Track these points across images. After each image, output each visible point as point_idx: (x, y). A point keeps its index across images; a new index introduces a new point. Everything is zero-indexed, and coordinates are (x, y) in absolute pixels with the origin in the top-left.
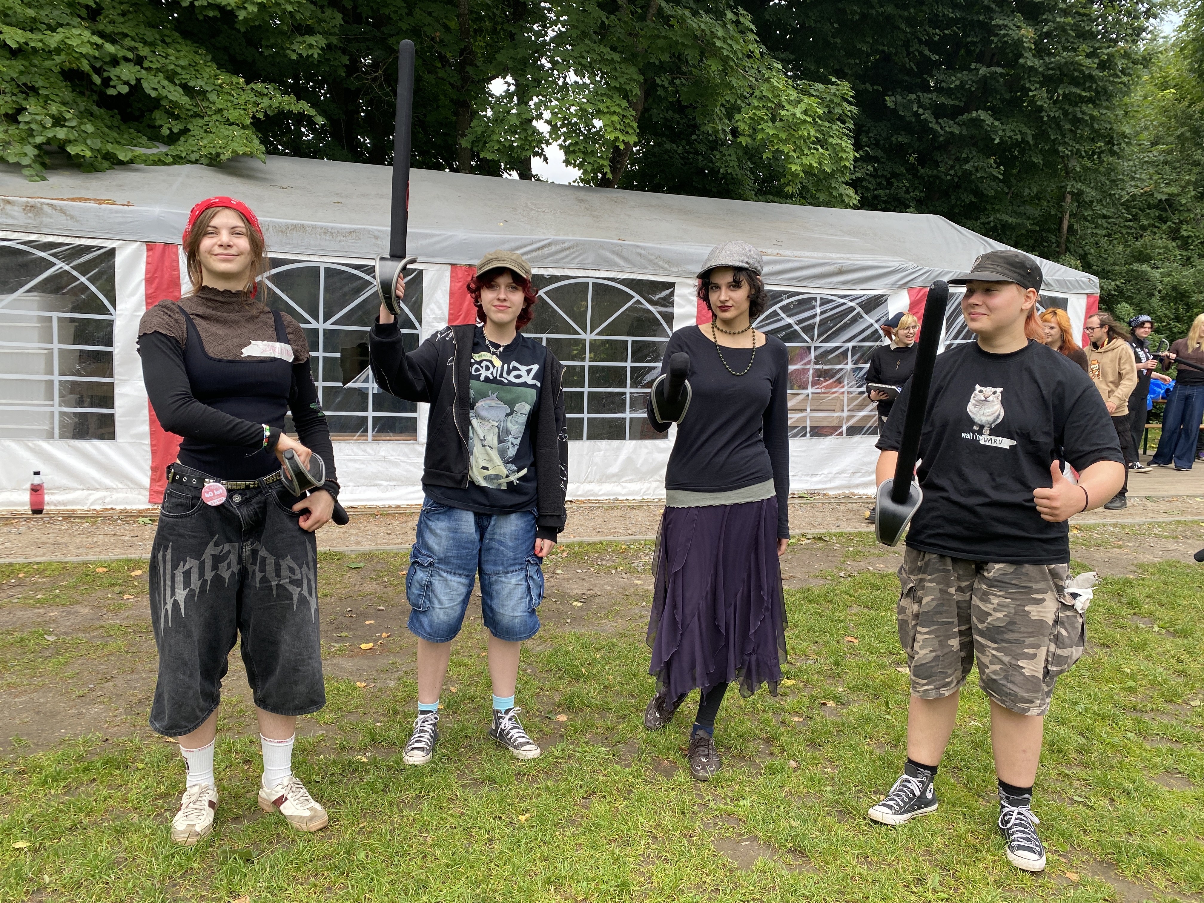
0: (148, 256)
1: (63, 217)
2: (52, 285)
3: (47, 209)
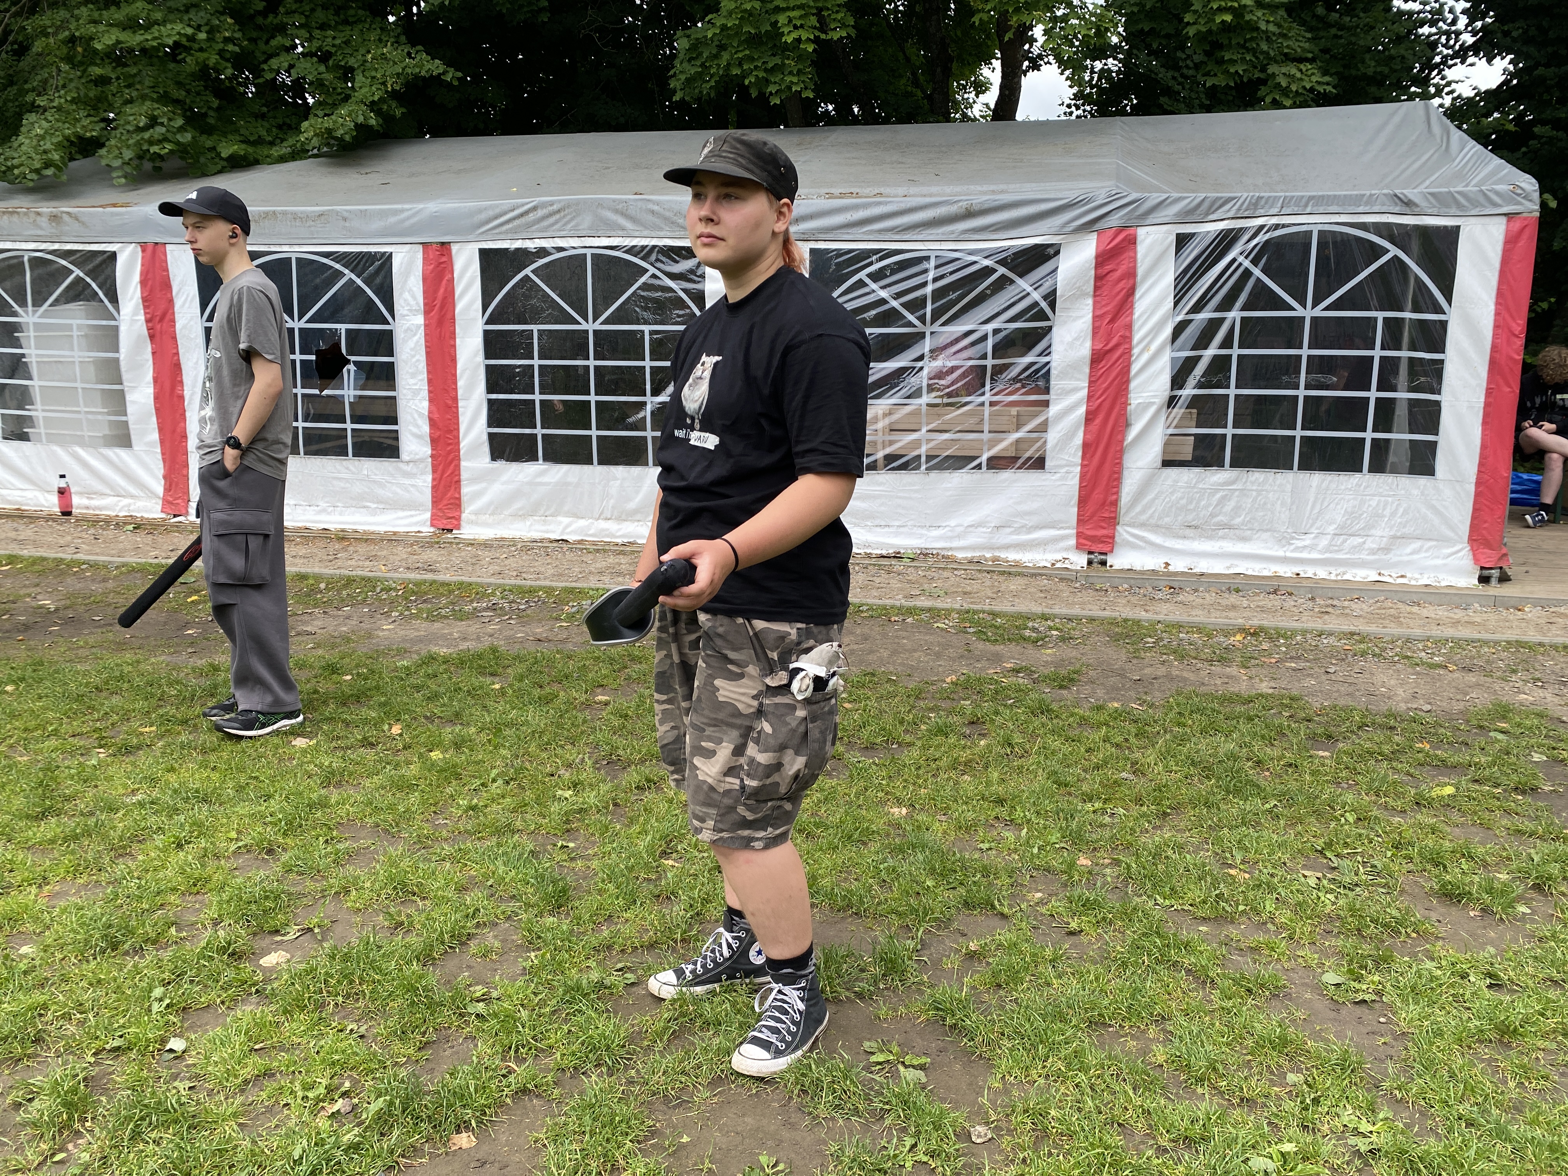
0: (143, 258)
1: (77, 224)
2: (72, 293)
3: (66, 218)
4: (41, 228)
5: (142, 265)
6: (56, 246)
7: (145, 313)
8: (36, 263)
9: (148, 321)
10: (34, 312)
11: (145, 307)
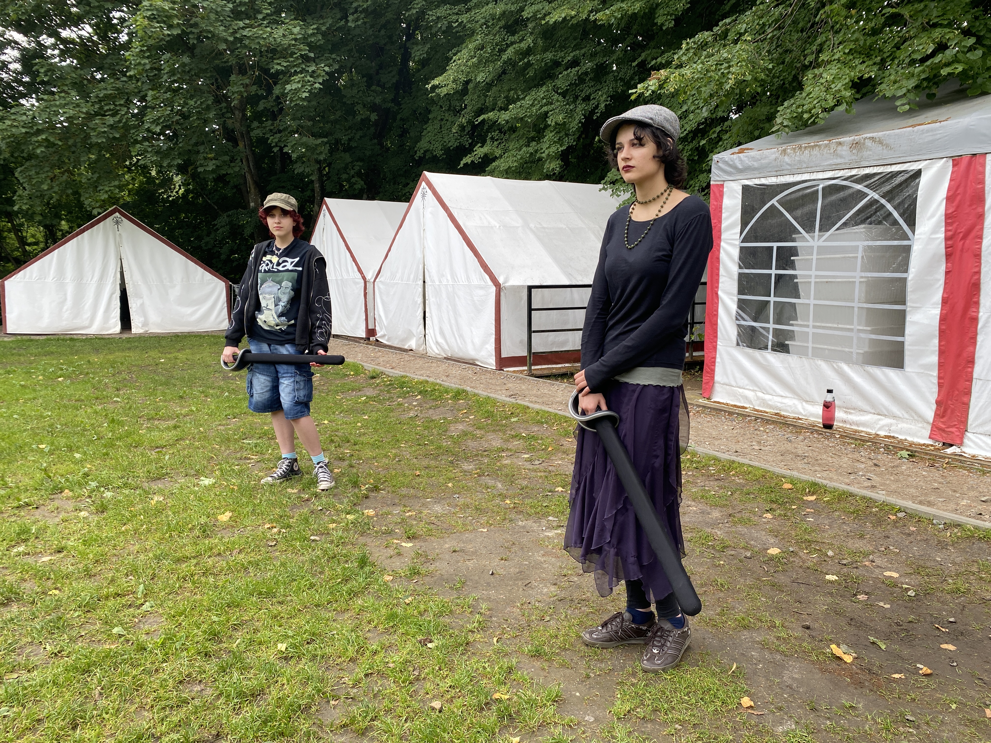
0: (953, 172)
1: (880, 147)
2: (862, 216)
3: (869, 143)
4: (841, 157)
5: (951, 180)
6: (854, 172)
7: (946, 231)
8: (830, 190)
9: (947, 239)
10: (820, 237)
11: (947, 224)
